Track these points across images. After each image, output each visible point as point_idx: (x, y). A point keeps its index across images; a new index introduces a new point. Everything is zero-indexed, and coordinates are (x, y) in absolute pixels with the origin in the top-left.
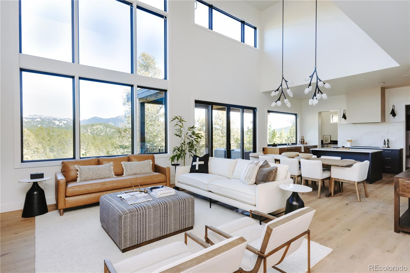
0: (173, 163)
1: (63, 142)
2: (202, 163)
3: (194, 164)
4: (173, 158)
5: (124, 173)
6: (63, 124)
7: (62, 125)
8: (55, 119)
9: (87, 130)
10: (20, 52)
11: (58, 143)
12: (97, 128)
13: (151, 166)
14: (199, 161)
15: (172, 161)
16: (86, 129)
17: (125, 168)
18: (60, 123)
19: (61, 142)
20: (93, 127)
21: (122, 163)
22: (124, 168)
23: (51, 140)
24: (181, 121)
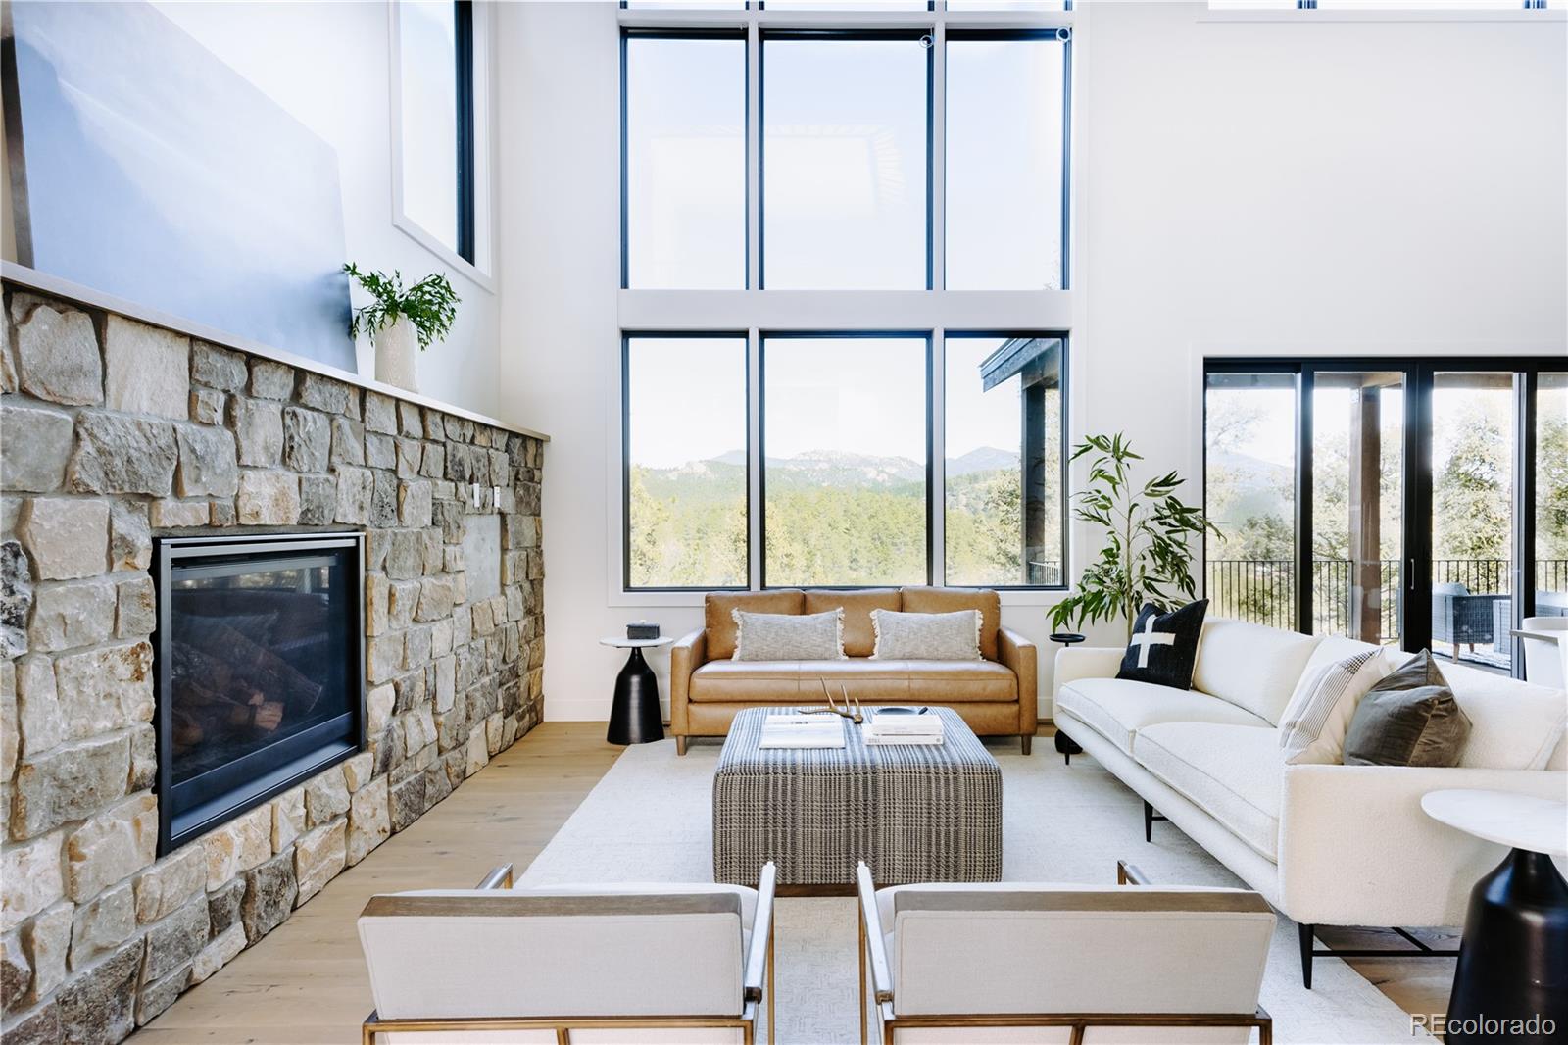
0: (1061, 630)
1: (884, 539)
2: (1168, 639)
3: (1137, 639)
4: (1063, 612)
5: (876, 651)
6: (886, 477)
7: (884, 481)
8: (866, 462)
9: (957, 496)
10: (625, 285)
11: (870, 539)
12: (990, 487)
13: (978, 633)
14: (1158, 628)
15: (1055, 625)
16: (954, 493)
17: (882, 633)
18: (878, 475)
19: (880, 538)
20: (976, 486)
21: (874, 614)
22: (878, 631)
23: (853, 531)
24: (1119, 453)
